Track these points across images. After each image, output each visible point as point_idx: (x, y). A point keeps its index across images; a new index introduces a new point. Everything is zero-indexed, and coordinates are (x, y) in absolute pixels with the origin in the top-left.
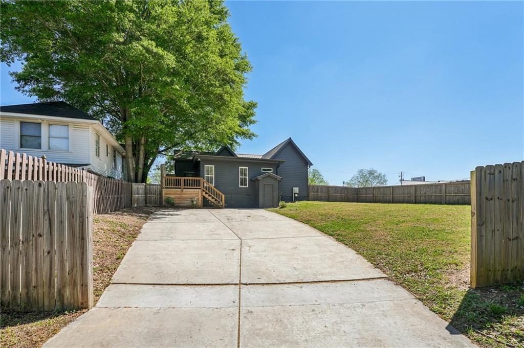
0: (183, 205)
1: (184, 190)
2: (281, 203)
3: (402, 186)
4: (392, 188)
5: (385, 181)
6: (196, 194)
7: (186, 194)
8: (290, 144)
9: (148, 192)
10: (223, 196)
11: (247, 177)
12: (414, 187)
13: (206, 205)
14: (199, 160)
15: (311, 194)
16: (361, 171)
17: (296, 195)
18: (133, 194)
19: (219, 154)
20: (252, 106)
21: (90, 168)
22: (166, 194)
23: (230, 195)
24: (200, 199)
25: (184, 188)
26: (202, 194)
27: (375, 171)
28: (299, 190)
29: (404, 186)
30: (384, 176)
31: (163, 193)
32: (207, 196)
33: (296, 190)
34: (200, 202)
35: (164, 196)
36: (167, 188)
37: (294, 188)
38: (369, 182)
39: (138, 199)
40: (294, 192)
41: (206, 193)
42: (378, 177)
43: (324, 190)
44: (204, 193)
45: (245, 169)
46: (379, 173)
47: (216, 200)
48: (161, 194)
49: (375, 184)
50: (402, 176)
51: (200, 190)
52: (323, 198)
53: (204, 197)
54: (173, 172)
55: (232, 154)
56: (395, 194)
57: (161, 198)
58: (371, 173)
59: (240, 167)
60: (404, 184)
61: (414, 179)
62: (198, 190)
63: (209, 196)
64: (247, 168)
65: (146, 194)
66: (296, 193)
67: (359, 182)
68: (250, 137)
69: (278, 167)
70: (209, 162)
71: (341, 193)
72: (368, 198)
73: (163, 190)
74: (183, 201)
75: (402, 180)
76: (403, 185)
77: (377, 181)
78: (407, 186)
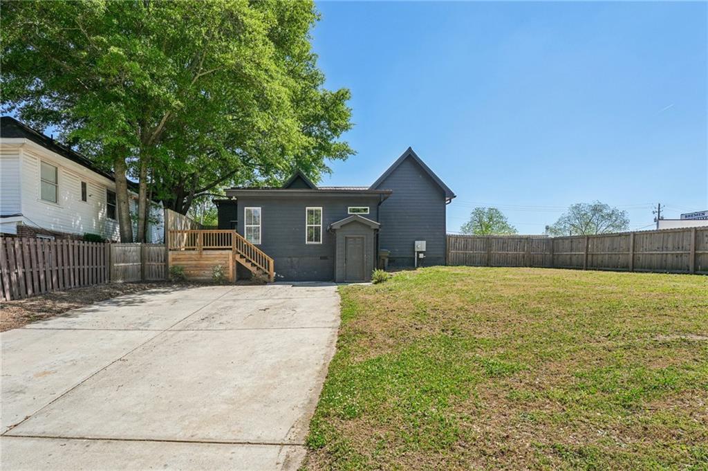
0: (202, 278)
1: (204, 252)
2: (377, 273)
3: (658, 232)
4: (632, 235)
5: (625, 222)
6: (224, 259)
7: (207, 259)
8: (410, 158)
9: (147, 255)
10: (272, 262)
11: (321, 226)
12: (693, 234)
13: (243, 277)
14: (234, 198)
15: (452, 252)
16: (576, 207)
17: (421, 256)
18: (112, 260)
19: (288, 185)
20: (340, 97)
21: (21, 222)
22: (174, 260)
23: (289, 259)
24: (231, 267)
25: (204, 249)
26: (234, 258)
27: (605, 207)
28: (427, 245)
29: (664, 232)
30: (623, 214)
31: (170, 259)
32: (243, 262)
33: (421, 245)
34: (231, 273)
35: (171, 264)
36: (189, 249)
37: (416, 242)
38: (593, 226)
39: (126, 270)
40: (416, 250)
41: (242, 257)
42: (610, 216)
43: (479, 244)
44: (238, 258)
45: (316, 211)
46: (612, 208)
47: (258, 269)
48: (166, 260)
49: (604, 228)
50: (659, 212)
51: (230, 252)
52: (478, 260)
53: (238, 264)
54: (216, 222)
55: (309, 186)
56: (640, 251)
57: (166, 266)
58: (597, 209)
59: (307, 208)
60: (664, 226)
61: (688, 217)
62: (227, 251)
63: (248, 261)
64: (321, 208)
65: (142, 259)
66: (421, 252)
67: (573, 225)
68: (341, 156)
69: (380, 204)
70: (253, 201)
71: (516, 249)
72: (574, 258)
73: (170, 253)
74: (202, 272)
75: (659, 219)
76: (661, 228)
77: (608, 223)
78: (674, 231)
